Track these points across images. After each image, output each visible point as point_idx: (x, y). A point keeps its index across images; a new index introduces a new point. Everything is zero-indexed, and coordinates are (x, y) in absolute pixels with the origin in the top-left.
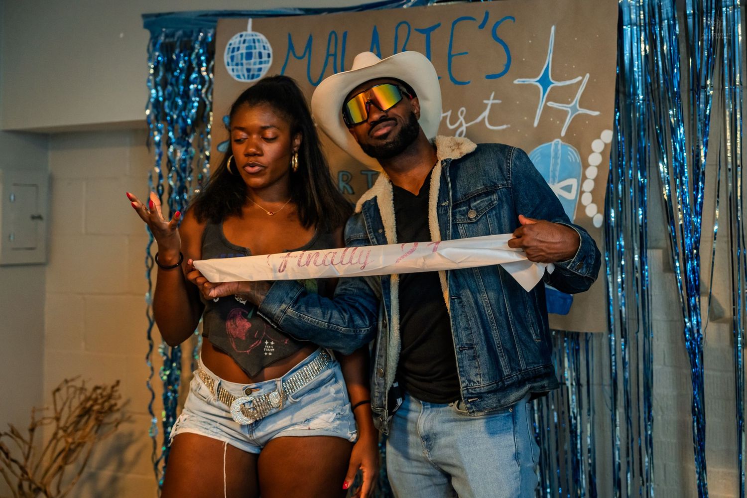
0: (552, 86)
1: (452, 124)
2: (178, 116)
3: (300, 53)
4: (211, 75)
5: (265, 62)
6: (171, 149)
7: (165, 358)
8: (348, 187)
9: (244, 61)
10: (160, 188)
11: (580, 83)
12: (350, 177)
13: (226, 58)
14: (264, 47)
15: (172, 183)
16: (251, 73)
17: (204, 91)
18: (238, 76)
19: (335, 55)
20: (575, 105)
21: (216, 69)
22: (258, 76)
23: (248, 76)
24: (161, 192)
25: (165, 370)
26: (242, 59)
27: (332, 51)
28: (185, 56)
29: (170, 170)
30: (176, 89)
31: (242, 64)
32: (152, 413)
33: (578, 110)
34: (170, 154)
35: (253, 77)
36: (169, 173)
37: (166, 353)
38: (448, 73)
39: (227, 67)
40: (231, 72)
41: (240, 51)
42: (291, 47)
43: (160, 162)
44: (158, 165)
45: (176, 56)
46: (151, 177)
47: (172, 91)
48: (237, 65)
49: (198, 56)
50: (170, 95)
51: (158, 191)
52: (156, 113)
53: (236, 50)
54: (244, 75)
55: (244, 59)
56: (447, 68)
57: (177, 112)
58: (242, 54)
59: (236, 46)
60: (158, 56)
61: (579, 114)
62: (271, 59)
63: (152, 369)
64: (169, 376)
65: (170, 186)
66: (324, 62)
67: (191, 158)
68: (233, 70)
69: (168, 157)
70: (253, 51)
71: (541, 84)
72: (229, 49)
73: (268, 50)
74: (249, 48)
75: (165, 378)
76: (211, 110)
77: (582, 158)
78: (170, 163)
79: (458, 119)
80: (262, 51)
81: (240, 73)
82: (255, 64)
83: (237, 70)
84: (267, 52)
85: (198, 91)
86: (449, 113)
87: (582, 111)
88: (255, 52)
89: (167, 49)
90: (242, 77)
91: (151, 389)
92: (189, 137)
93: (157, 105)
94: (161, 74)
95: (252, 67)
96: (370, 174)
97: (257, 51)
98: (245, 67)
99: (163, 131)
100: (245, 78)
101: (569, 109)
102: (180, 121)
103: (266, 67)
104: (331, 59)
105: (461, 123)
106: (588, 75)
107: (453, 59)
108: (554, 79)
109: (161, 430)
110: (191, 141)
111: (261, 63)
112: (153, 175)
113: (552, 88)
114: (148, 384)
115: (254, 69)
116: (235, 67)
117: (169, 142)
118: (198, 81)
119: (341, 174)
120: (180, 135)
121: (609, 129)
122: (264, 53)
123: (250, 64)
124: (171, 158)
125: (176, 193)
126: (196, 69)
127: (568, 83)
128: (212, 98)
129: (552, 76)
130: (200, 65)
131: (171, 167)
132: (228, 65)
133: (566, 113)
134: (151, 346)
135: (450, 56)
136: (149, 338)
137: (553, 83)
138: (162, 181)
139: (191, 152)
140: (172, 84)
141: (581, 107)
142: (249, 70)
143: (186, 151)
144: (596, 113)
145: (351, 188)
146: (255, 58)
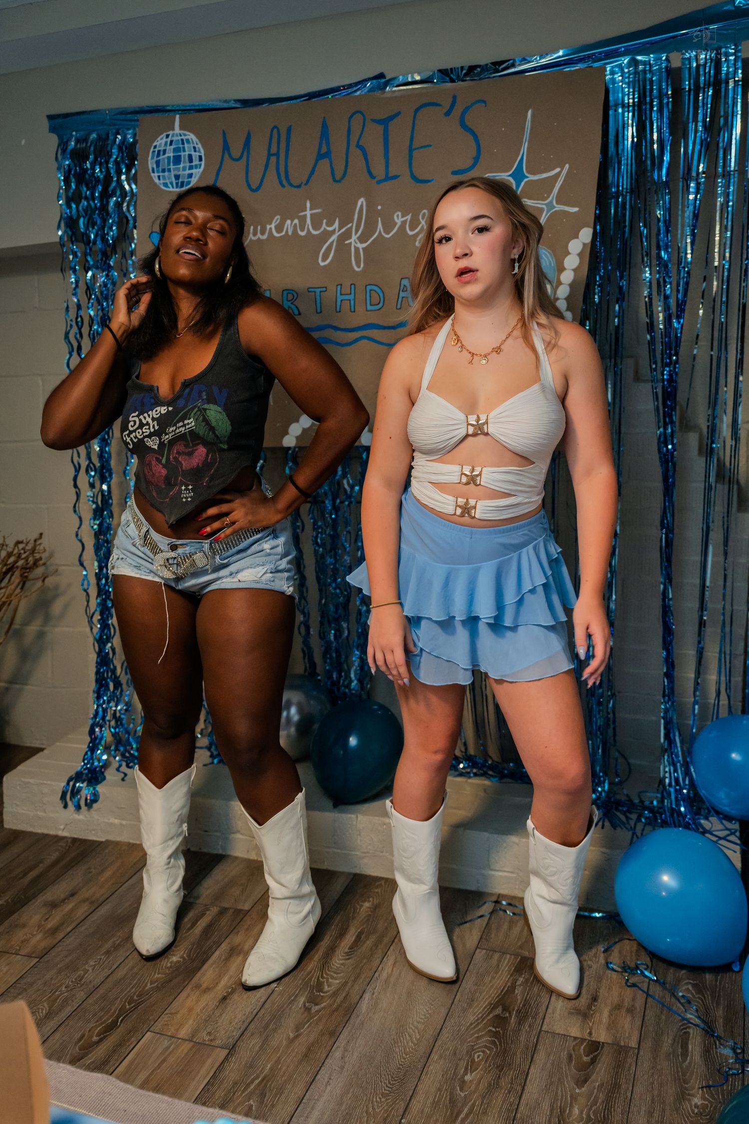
0: (526, 180)
1: (412, 229)
2: (96, 236)
3: (236, 153)
4: (134, 186)
5: (196, 167)
6: (90, 274)
7: (94, 506)
8: (293, 306)
9: (172, 167)
10: (79, 319)
11: (558, 175)
12: (296, 295)
13: (151, 164)
14: (194, 148)
15: (92, 313)
16: (180, 180)
17: (125, 204)
18: (166, 185)
19: (277, 155)
20: (551, 202)
21: (139, 177)
22: (189, 183)
23: (177, 184)
24: (80, 324)
25: (94, 519)
26: (169, 164)
27: (274, 150)
28: (101, 165)
29: (89, 299)
30: (91, 203)
31: (169, 170)
32: (82, 564)
33: (555, 207)
34: (88, 281)
35: (182, 186)
36: (89, 303)
37: (95, 500)
38: (408, 171)
39: (152, 174)
40: (156, 180)
41: (167, 155)
42: (226, 148)
43: (78, 290)
44: (75, 294)
45: (91, 164)
46: (68, 307)
47: (87, 207)
48: (163, 171)
49: (116, 162)
50: (85, 211)
51: (77, 323)
52: (70, 233)
53: (161, 153)
54: (171, 183)
55: (172, 164)
56: (407, 165)
57: (94, 231)
58: (169, 158)
59: (162, 148)
60: (69, 165)
61: (556, 211)
62: (203, 163)
63: (80, 518)
64: (100, 525)
65: (90, 316)
66: (264, 163)
67: (114, 284)
68: (159, 177)
69: (87, 284)
70: (182, 154)
71: (515, 180)
72: (154, 152)
73: (199, 152)
74: (175, 150)
75: (95, 527)
76: (135, 227)
77: (557, 260)
78: (89, 289)
79: (420, 223)
80: (193, 153)
81: (168, 181)
82: (184, 169)
83: (164, 177)
84: (198, 154)
85: (119, 205)
86: (409, 217)
87: (559, 207)
88: (184, 155)
89: (79, 156)
90: (170, 186)
91: (81, 541)
92: (110, 260)
93: (70, 223)
94: (73, 186)
95: (181, 173)
96: (318, 291)
97: (187, 153)
98: (173, 173)
99: (79, 254)
100: (173, 187)
101: (544, 206)
102: (99, 242)
103: (197, 172)
104: (273, 159)
105: (423, 226)
106: (567, 166)
107: (415, 153)
108: (528, 172)
109: (93, 580)
110: (112, 263)
111: (191, 168)
112: (70, 306)
113: (526, 183)
114: (77, 535)
115: (184, 175)
116: (161, 174)
117: (87, 265)
118: (118, 193)
119: (285, 293)
120: (100, 257)
121: (589, 227)
122: (195, 155)
123: (178, 169)
124: (89, 285)
125: (98, 324)
126: (115, 179)
127: (544, 175)
128: (135, 212)
129: (526, 169)
130: (119, 173)
131: (91, 296)
132: (153, 172)
133: (542, 210)
134: (78, 495)
135: (411, 150)
136: (76, 486)
137: (528, 177)
138: (81, 313)
139: (112, 275)
140: (86, 198)
141: (557, 203)
142: (177, 177)
143: (107, 275)
144: (576, 209)
145: (297, 307)
146: (184, 162)
